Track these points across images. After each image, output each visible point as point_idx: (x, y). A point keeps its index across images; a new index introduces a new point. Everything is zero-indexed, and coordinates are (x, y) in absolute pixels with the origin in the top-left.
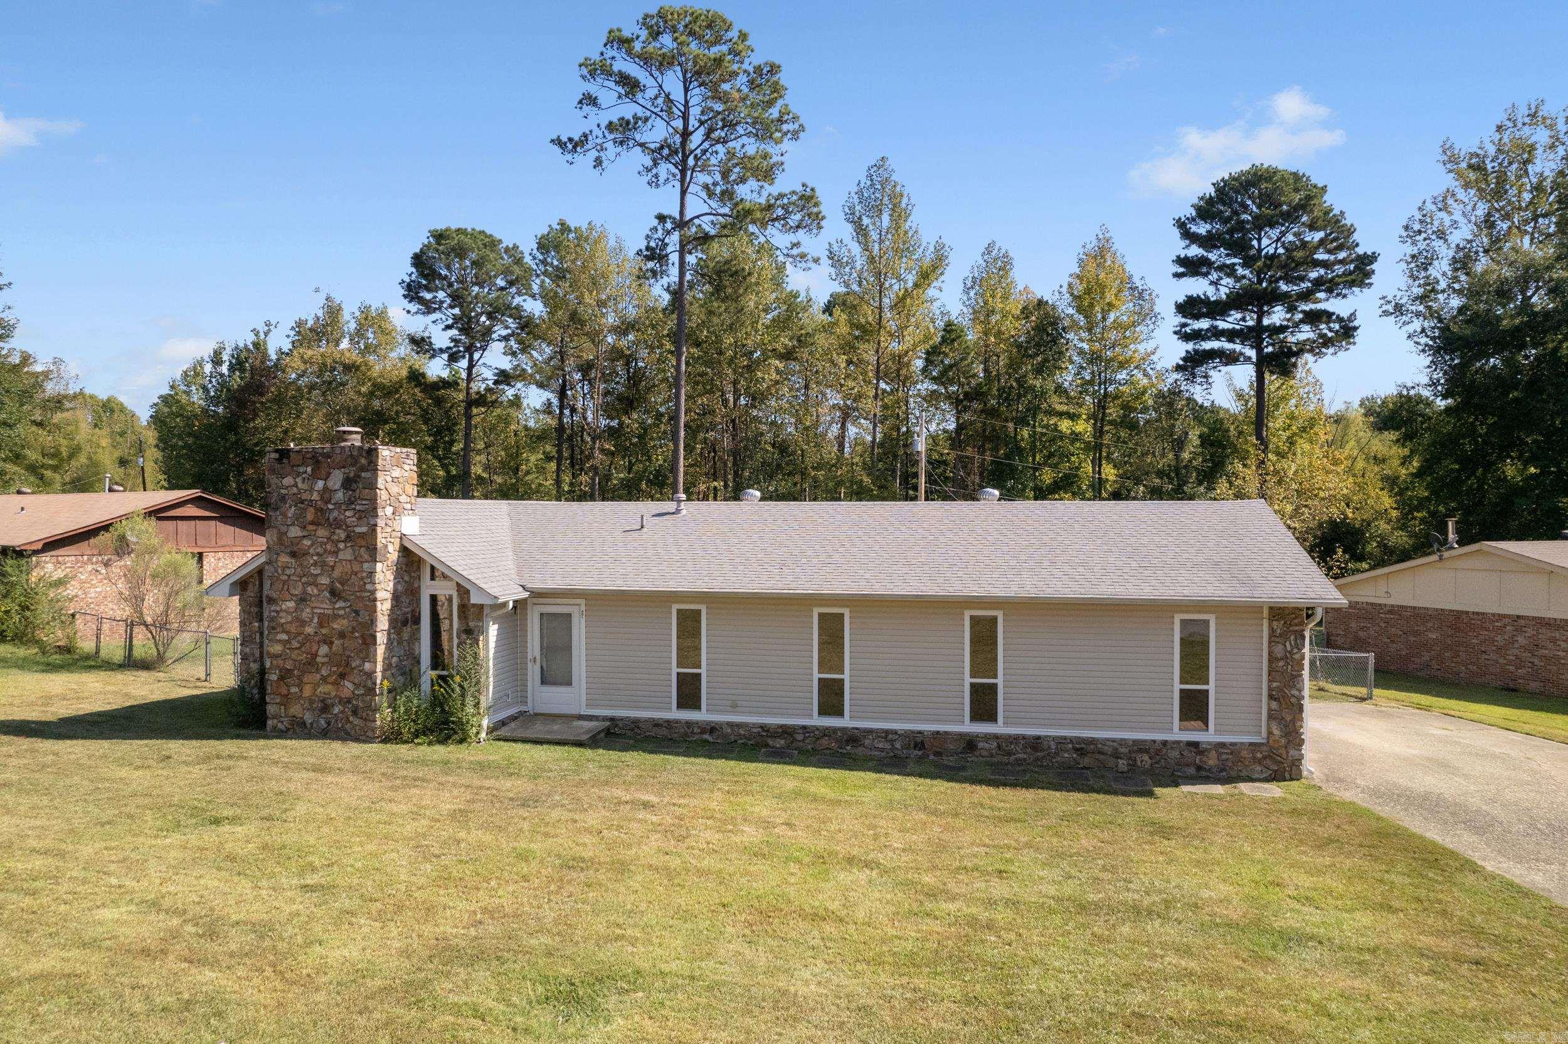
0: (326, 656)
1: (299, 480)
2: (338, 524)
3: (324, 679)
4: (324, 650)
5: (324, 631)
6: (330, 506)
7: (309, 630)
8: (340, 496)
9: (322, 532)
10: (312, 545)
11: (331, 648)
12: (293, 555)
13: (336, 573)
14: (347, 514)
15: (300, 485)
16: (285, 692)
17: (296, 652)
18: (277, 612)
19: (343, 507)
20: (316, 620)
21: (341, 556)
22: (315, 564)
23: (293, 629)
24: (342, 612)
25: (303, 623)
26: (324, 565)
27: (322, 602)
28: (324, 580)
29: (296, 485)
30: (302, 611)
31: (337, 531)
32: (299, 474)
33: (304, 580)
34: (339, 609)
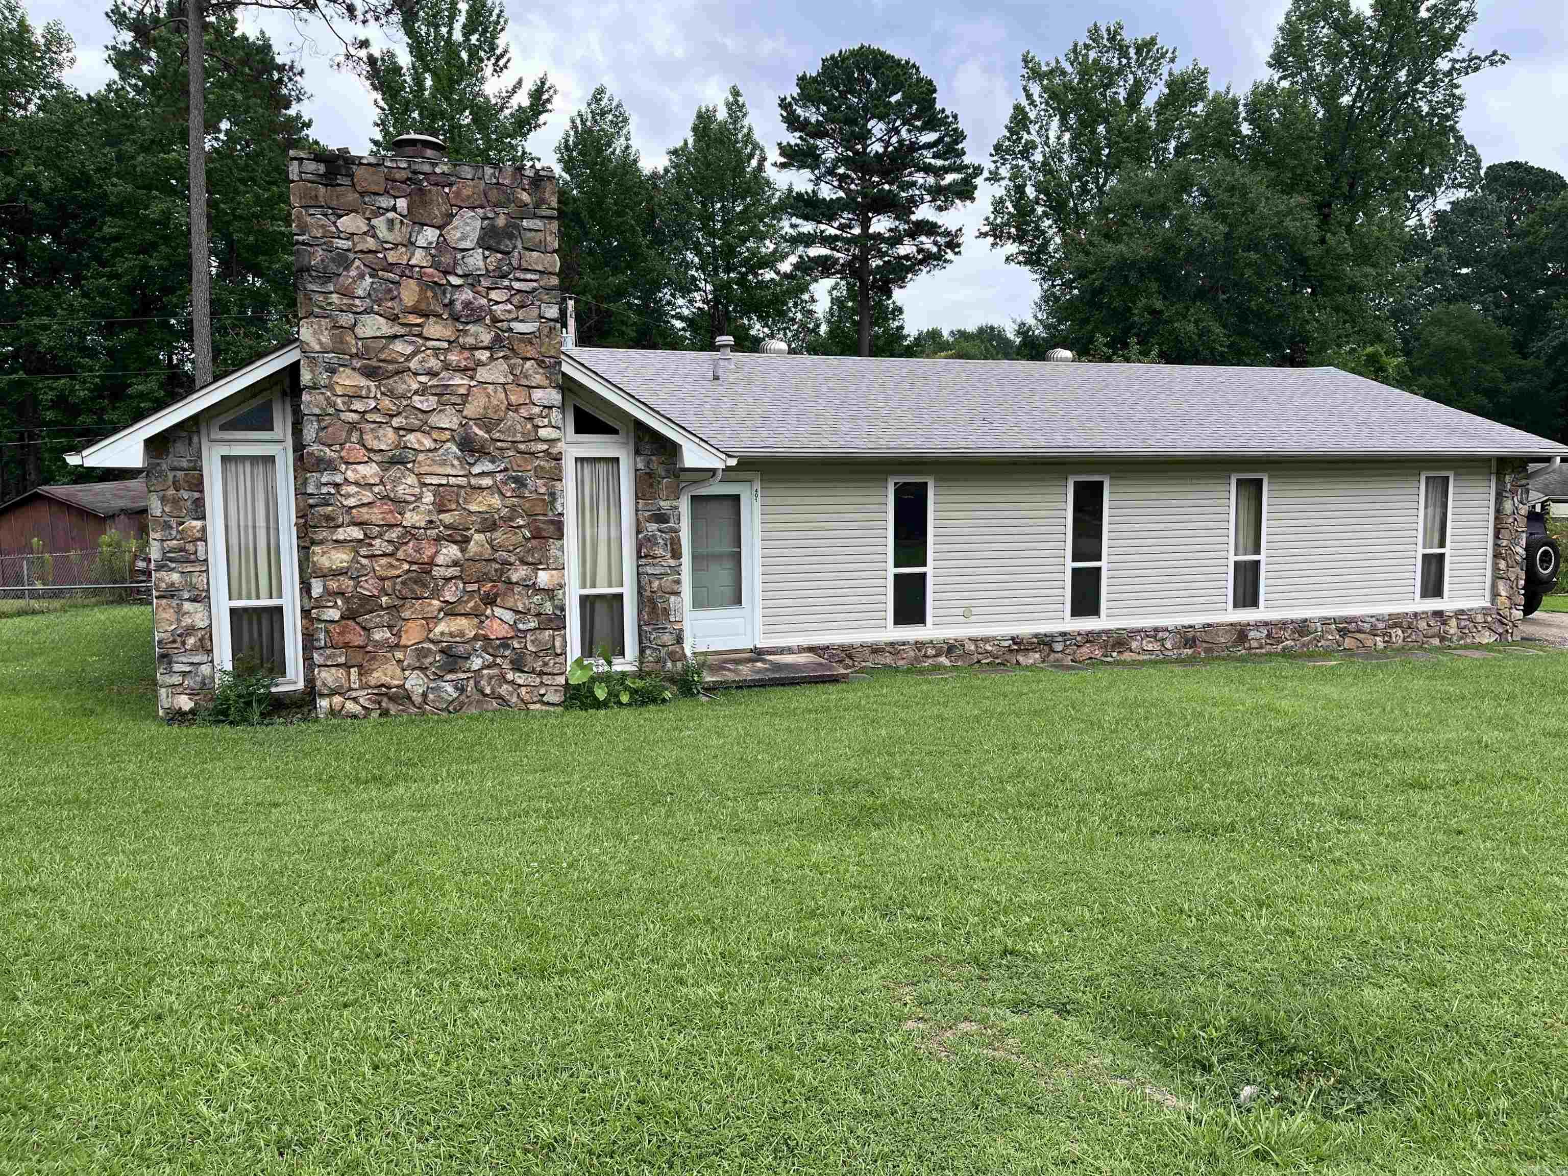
0: (455, 564)
1: (379, 223)
2: (474, 315)
3: (450, 611)
4: (451, 551)
5: (447, 518)
6: (455, 280)
7: (412, 518)
8: (476, 261)
9: (434, 329)
10: (414, 354)
11: (463, 551)
12: (369, 373)
13: (470, 410)
14: (494, 295)
15: (383, 232)
16: (358, 641)
17: (384, 561)
18: (337, 485)
19: (485, 283)
20: (428, 498)
21: (483, 374)
22: (423, 391)
23: (375, 515)
24: (486, 482)
25: (400, 504)
26: (442, 392)
27: (443, 463)
28: (448, 420)
29: (372, 232)
30: (396, 482)
31: (471, 328)
32: (380, 212)
33: (396, 422)
34: (482, 474)
